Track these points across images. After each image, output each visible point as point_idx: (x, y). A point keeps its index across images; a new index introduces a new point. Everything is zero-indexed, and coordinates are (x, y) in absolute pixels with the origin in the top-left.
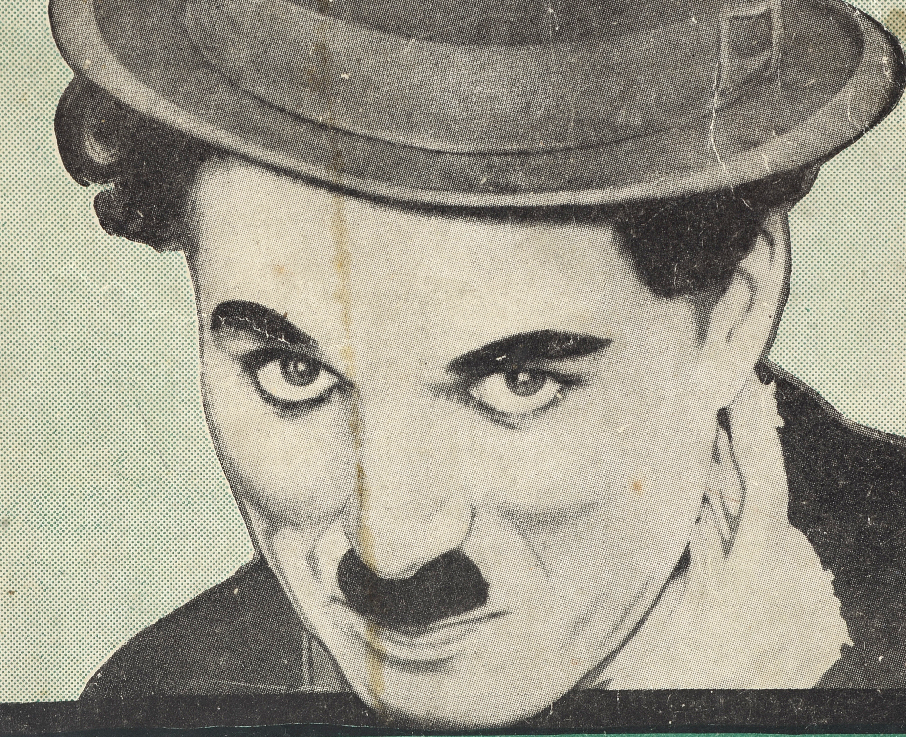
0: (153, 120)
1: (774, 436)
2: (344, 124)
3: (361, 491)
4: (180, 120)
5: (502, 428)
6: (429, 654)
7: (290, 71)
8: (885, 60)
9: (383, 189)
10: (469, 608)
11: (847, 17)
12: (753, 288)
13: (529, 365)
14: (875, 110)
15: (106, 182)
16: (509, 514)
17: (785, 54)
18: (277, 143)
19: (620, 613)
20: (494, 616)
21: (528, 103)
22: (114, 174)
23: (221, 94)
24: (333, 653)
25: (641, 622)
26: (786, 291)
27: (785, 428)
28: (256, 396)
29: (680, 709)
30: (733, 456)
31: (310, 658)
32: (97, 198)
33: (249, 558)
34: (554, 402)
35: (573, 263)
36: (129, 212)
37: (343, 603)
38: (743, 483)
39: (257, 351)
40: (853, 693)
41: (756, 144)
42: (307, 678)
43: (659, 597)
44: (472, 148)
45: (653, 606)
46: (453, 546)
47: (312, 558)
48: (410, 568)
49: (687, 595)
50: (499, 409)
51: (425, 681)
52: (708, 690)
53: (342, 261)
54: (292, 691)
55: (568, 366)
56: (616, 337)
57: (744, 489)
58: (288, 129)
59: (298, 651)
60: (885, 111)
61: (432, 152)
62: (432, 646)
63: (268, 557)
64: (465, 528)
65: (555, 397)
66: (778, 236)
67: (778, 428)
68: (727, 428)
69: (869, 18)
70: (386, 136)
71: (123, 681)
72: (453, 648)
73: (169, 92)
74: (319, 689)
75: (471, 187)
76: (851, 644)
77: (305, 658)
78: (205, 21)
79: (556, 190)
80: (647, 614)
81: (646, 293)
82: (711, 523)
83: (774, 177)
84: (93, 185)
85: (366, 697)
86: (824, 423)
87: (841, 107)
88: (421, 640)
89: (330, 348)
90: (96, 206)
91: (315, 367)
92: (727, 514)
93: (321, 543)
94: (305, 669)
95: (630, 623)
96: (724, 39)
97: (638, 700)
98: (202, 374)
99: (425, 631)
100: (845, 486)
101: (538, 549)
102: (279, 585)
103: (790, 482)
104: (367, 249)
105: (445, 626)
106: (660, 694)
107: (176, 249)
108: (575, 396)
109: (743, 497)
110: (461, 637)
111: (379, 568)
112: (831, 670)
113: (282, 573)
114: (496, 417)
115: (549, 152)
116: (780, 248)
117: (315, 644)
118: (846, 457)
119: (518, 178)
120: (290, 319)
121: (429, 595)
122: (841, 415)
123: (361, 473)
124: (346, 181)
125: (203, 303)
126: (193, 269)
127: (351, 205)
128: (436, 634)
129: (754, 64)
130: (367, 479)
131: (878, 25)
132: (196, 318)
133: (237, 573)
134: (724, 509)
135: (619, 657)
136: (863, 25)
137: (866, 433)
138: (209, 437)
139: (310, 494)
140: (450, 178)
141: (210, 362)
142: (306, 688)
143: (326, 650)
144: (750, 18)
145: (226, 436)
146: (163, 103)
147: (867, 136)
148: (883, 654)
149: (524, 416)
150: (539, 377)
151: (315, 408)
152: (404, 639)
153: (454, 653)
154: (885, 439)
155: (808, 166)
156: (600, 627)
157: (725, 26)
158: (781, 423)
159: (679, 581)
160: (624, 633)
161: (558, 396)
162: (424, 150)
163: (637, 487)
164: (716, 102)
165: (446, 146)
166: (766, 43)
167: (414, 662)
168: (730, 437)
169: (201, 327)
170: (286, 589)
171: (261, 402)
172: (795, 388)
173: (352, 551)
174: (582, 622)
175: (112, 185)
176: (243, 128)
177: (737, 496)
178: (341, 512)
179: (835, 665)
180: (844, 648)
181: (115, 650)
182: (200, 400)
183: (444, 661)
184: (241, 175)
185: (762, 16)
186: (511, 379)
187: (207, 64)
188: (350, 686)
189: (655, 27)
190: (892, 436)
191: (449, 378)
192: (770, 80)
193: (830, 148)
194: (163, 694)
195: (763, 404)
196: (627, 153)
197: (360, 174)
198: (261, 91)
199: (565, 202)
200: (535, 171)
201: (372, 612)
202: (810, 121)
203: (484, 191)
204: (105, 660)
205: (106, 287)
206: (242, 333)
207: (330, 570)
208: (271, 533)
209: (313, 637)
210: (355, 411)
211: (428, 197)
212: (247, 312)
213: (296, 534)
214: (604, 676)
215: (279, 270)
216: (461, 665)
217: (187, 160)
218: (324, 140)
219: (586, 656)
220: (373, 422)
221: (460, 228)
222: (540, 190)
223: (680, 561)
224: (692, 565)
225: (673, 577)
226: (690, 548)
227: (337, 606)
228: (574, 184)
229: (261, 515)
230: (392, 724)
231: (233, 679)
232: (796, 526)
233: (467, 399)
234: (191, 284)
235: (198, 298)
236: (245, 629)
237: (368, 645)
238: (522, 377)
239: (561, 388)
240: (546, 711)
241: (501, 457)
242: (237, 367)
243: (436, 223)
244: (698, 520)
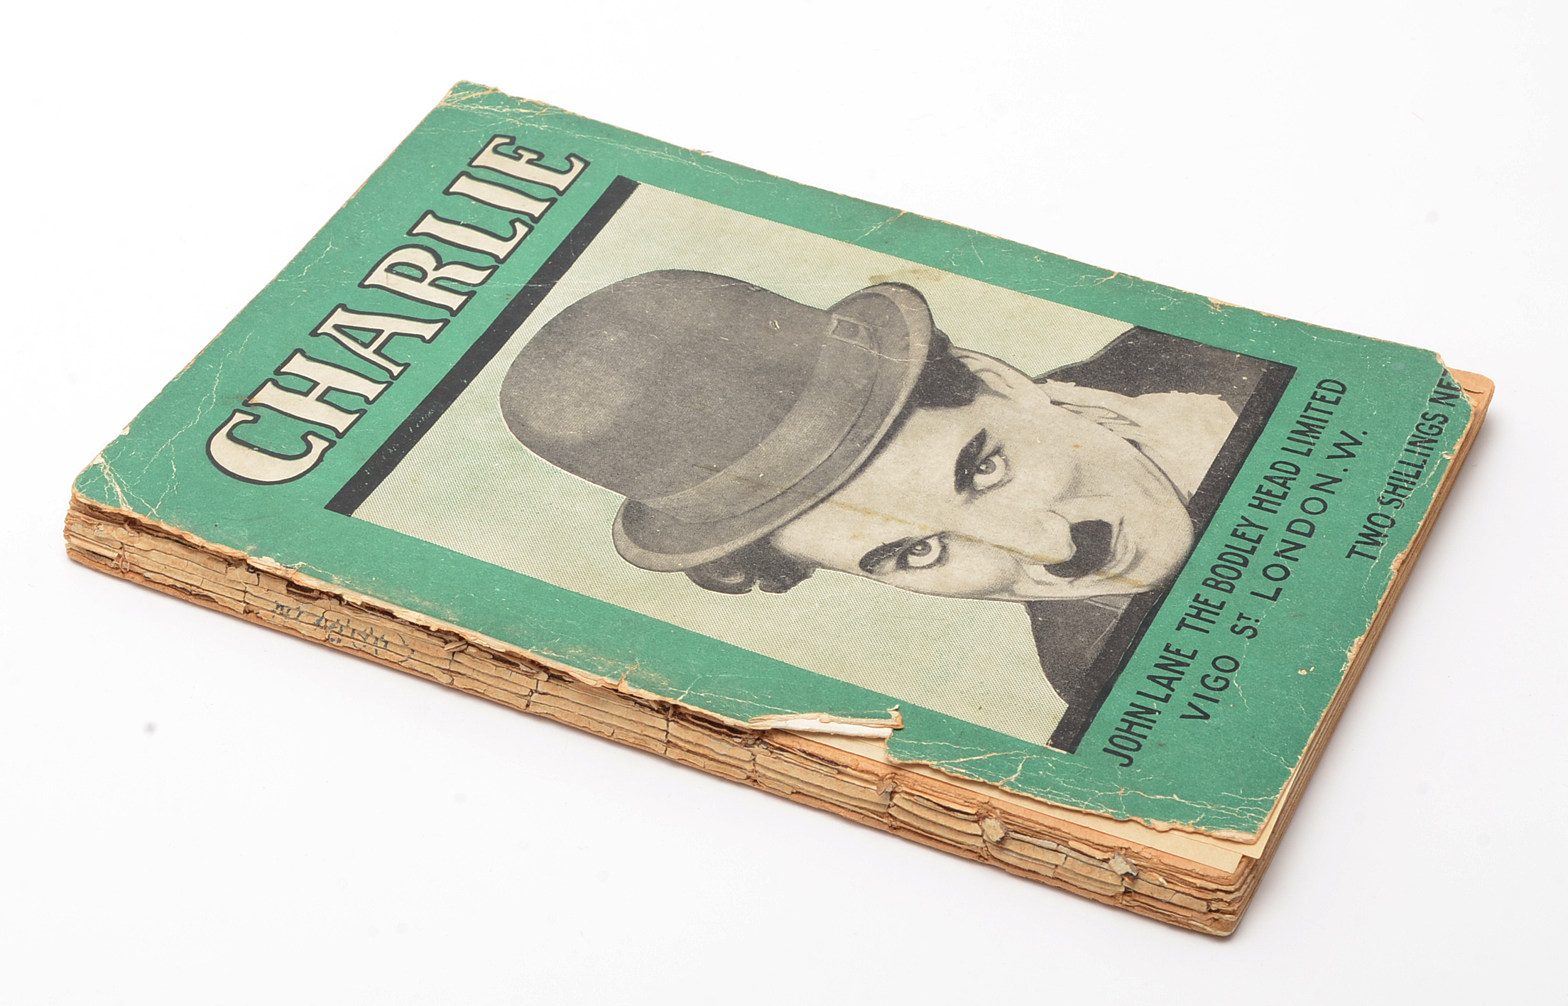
0: (732, 553)
1: (1078, 388)
2: (788, 485)
3: (1010, 550)
4: (740, 543)
5: (1008, 484)
6: (1129, 557)
7: (743, 494)
8: (893, 289)
9: (837, 483)
10: (1110, 532)
11: (861, 295)
12: (988, 371)
13: (978, 463)
14: (919, 300)
15: (754, 583)
16: (1062, 498)
17: (865, 321)
18: (781, 513)
19: (1149, 475)
20: (1121, 524)
21: (826, 415)
22: (752, 578)
23: (737, 524)
24: (1105, 594)
25: (1160, 469)
26: (999, 360)
27: (1077, 383)
28: (924, 571)
29: (1222, 470)
30: (1081, 406)
31: (1102, 604)
32: (761, 589)
33: (1023, 607)
34: (1006, 461)
35: (929, 428)
36: (778, 580)
37: (1075, 580)
38: (1099, 407)
39: (898, 561)
40: (1250, 403)
41: (908, 345)
42: (1115, 610)
43: (1148, 458)
44: (836, 444)
45: (1153, 462)
46: (1068, 526)
47: (1039, 583)
48: (1071, 547)
49: (1154, 447)
50: (996, 482)
51: (1145, 563)
52: (1217, 457)
53: (867, 512)
54: (1119, 618)
55: (988, 449)
56: (983, 427)
57: (1103, 408)
58: (776, 505)
59: (1094, 607)
60: (922, 297)
61: (828, 458)
62: (1125, 554)
63: (1027, 599)
64: (1059, 517)
65: (1003, 459)
66: (965, 353)
67: (1075, 386)
68: (1064, 403)
69: (867, 288)
70: (806, 472)
71: (1068, 683)
72: (1131, 546)
73: (721, 541)
74: (1124, 607)
75: (859, 452)
76: (1220, 396)
77: (1101, 606)
78: (690, 514)
79: (883, 421)
80: (1157, 466)
81: (965, 408)
82: (1115, 426)
83: (931, 344)
84: (752, 588)
85: (1141, 590)
86: (1083, 369)
87: (908, 312)
88: (1118, 557)
89: (916, 533)
90: (765, 591)
91: (923, 543)
92: (1114, 419)
93: (1031, 576)
94: (1107, 607)
95: (1158, 474)
96: (842, 339)
97: (1208, 485)
98: (896, 586)
99: (1114, 553)
100: (1124, 372)
101: (1090, 494)
102: (1047, 601)
103: (1110, 390)
104: (867, 501)
105: (1116, 545)
106: (1208, 475)
107: (814, 571)
108: (1007, 452)
109: (1108, 410)
110: (1126, 541)
111: (1062, 558)
112: (1231, 407)
113: (1041, 597)
114: (1000, 485)
115: (859, 417)
116: (971, 355)
117: (1094, 599)
118: (1107, 366)
119: (866, 433)
120: (887, 543)
121: (1092, 545)
122: (1082, 361)
123: (1001, 547)
124: (821, 495)
125: (854, 572)
126: (830, 568)
127: (836, 497)
128: (1118, 550)
129: (863, 332)
130: (1005, 546)
131: (873, 286)
132: (860, 577)
133: (1029, 614)
134: (1111, 418)
135: (1176, 484)
136: (869, 291)
137: (1098, 356)
138: (936, 597)
139: (999, 571)
140: (848, 457)
141: (891, 581)
142: (1120, 612)
143: (1101, 596)
144: (837, 327)
145: (940, 590)
146: (725, 546)
147: (930, 307)
148: (1233, 386)
149: (1006, 474)
150: (986, 460)
151: (947, 551)
152: (1114, 563)
153: (1135, 546)
154: (1106, 350)
155: (933, 332)
156: (1153, 486)
157: (835, 336)
158: (1074, 384)
159: (1143, 448)
160: (1163, 478)
161: (1003, 458)
162: (825, 461)
163: (1077, 446)
164: (875, 352)
165: (829, 452)
166: (855, 326)
167: (1131, 564)
168: (1067, 404)
169: (867, 577)
170: (1052, 599)
171: (929, 570)
172: (1056, 373)
173: (1045, 566)
174: (1146, 492)
175: (758, 581)
176: (762, 523)
177: (1106, 412)
178: (1018, 562)
179: (1230, 405)
180: (1220, 398)
181: (1046, 679)
182: (911, 593)
183: (1137, 552)
184: (787, 532)
185: (839, 323)
186: (981, 472)
187: (716, 523)
188: (1131, 594)
189: (818, 360)
190: (1105, 347)
191: (964, 495)
192: (876, 330)
193: (929, 321)
194: (1087, 670)
195: (1058, 387)
196: (880, 390)
197: (821, 489)
198: (746, 508)
199: (892, 420)
200: (866, 426)
201: (1089, 570)
202: (908, 324)
203: (865, 447)
204: (1050, 685)
205: (817, 605)
206: (882, 563)
207: (1052, 578)
208: (1012, 593)
209: (1090, 598)
210: (960, 537)
211: (853, 468)
212: (871, 557)
213: (1020, 584)
214: (1185, 493)
215: (855, 537)
216: (1144, 546)
217: (764, 548)
218: (791, 496)
219: (1168, 496)
220: (971, 532)
221: (879, 462)
222: (878, 427)
223: (1132, 444)
224: (1137, 440)
225: (1140, 449)
226: (1126, 438)
227: (1076, 582)
228: (884, 414)
229: (999, 593)
230: (1165, 585)
231: (1096, 639)
232: (1138, 396)
233: (982, 492)
234: (838, 572)
235: (849, 573)
236: (1067, 623)
237: (1108, 578)
238: (983, 467)
239: (999, 455)
240: (1193, 522)
241: (1025, 491)
242: (902, 572)
243: (869, 471)
244: (1111, 430)
